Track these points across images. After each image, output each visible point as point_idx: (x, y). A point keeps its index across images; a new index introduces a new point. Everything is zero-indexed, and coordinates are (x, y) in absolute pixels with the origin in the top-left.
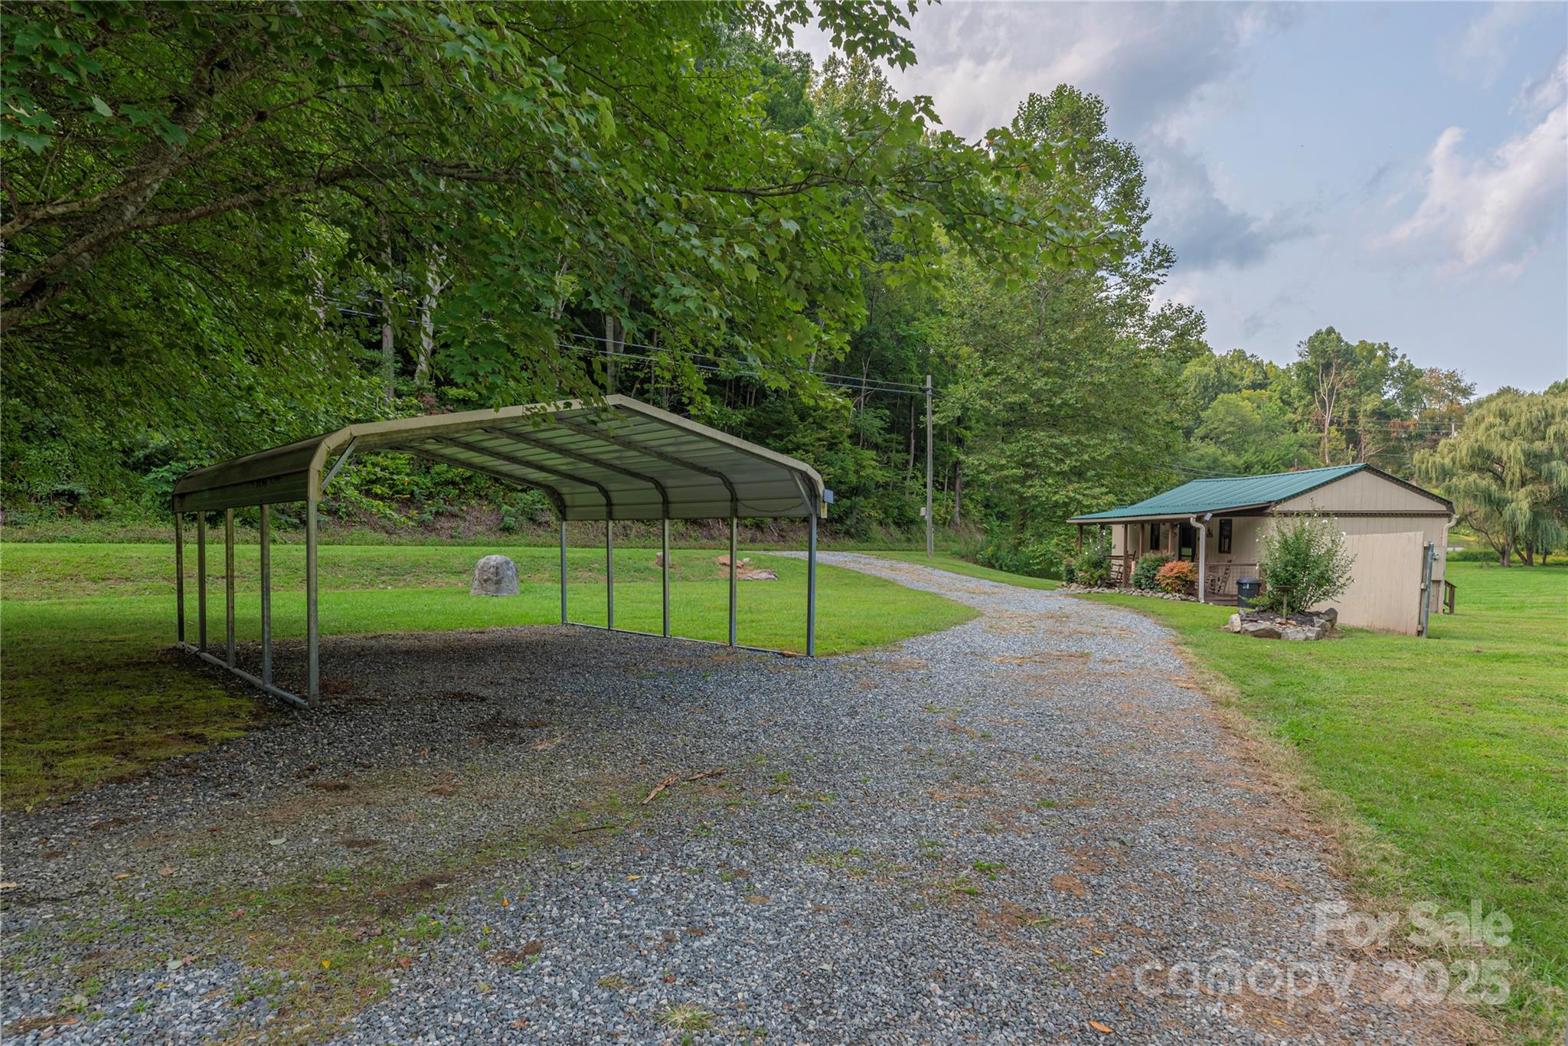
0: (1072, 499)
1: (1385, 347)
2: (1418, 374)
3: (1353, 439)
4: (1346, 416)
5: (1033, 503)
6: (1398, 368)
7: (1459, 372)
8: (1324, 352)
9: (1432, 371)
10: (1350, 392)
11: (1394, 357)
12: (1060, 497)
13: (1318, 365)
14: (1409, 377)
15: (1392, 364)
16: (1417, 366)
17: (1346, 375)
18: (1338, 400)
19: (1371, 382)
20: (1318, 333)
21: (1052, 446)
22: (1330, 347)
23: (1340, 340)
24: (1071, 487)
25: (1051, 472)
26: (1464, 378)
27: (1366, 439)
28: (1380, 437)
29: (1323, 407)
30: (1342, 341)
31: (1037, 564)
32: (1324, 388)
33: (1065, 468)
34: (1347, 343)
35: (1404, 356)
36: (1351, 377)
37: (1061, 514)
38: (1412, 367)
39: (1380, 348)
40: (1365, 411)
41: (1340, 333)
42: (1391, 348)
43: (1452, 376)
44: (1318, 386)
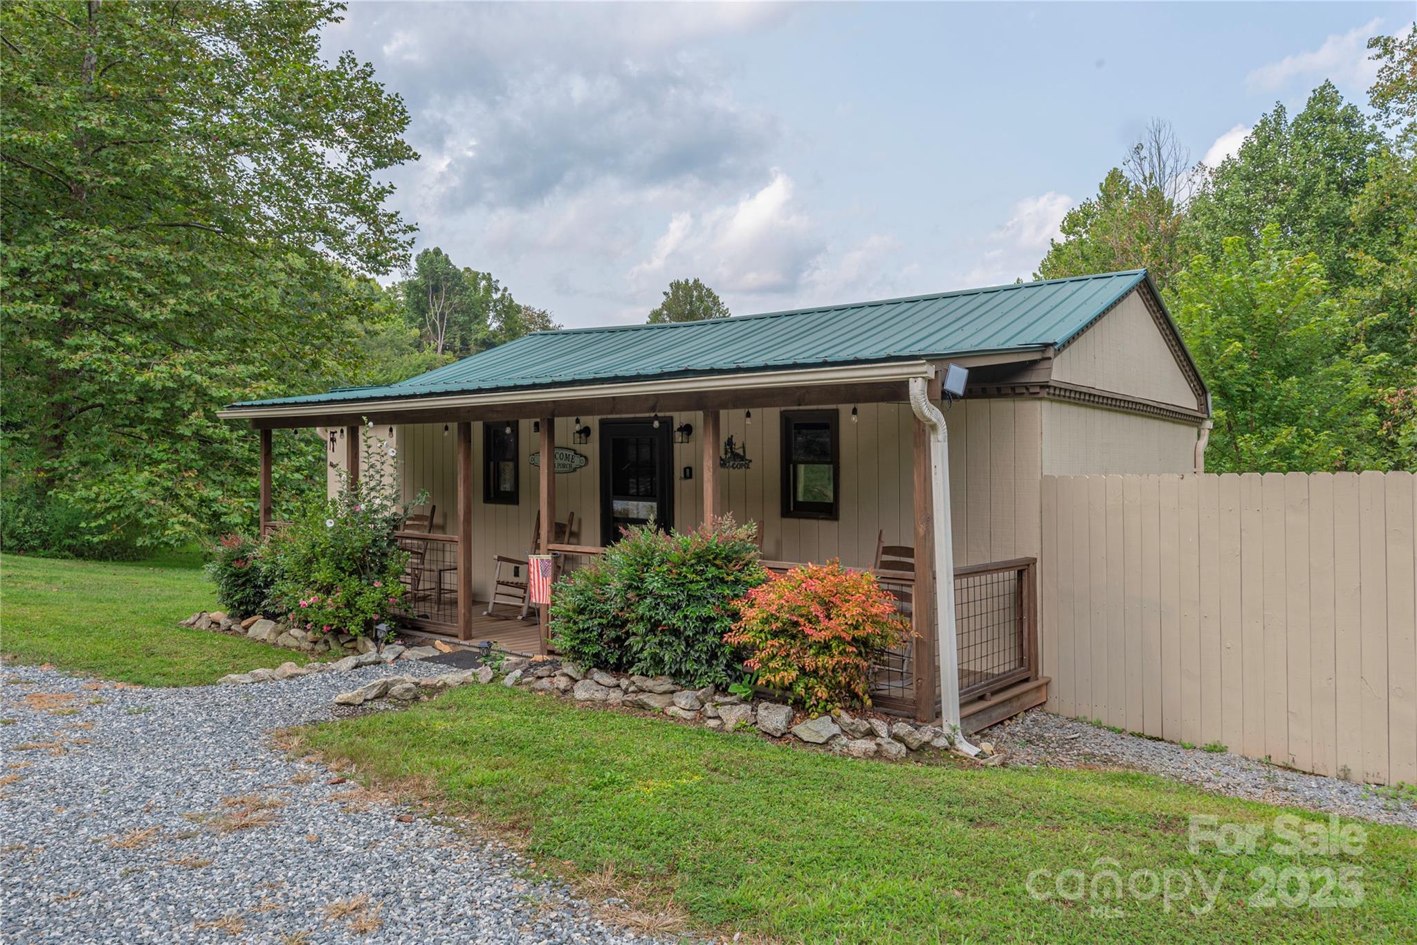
0: (183, 385)
1: (488, 277)
2: (518, 309)
4: (458, 344)
5: (86, 387)
6: (501, 301)
7: (548, 312)
8: (434, 272)
9: (527, 309)
10: (461, 319)
11: (497, 290)
12: (158, 375)
13: (428, 286)
14: (509, 309)
15: (496, 296)
16: (516, 302)
17: (456, 300)
18: (449, 327)
19: (478, 310)
20: (427, 252)
21: (128, 262)
22: (440, 267)
23: (448, 263)
24: (179, 358)
25: (130, 320)
26: (552, 319)
29: (435, 331)
30: (451, 264)
31: (101, 530)
32: (434, 312)
33: (165, 314)
34: (454, 267)
35: (505, 290)
36: (460, 303)
37: (158, 414)
38: (512, 301)
39: (484, 278)
40: (476, 340)
41: (447, 255)
42: (494, 279)
43: (543, 315)
44: (429, 308)
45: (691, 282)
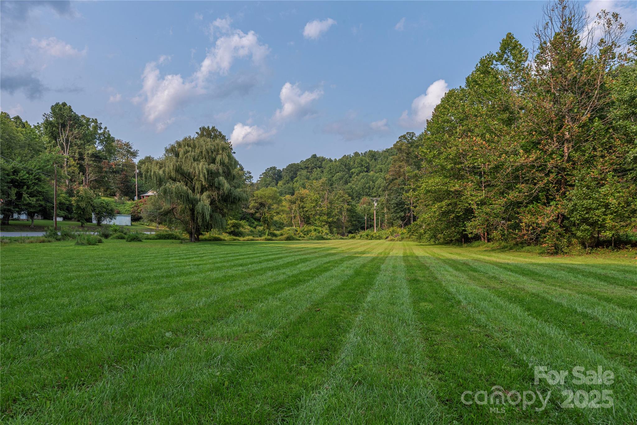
1: (95, 121)
2: (113, 140)
3: (82, 169)
4: (77, 156)
6: (103, 134)
7: (130, 143)
8: (62, 116)
9: (118, 141)
10: (78, 142)
11: (101, 128)
13: (58, 123)
14: (108, 140)
15: (99, 132)
16: (112, 136)
17: (76, 131)
18: (71, 146)
19: (89, 138)
20: (57, 104)
22: (66, 113)
23: (71, 111)
26: (133, 147)
27: (89, 170)
28: (97, 169)
29: (63, 148)
30: (73, 112)
32: (62, 138)
34: (75, 113)
35: (106, 128)
36: (78, 133)
38: (109, 135)
39: (93, 121)
40: (88, 154)
41: (70, 106)
42: (99, 122)
43: (127, 145)
44: (60, 136)
45: (211, 128)
